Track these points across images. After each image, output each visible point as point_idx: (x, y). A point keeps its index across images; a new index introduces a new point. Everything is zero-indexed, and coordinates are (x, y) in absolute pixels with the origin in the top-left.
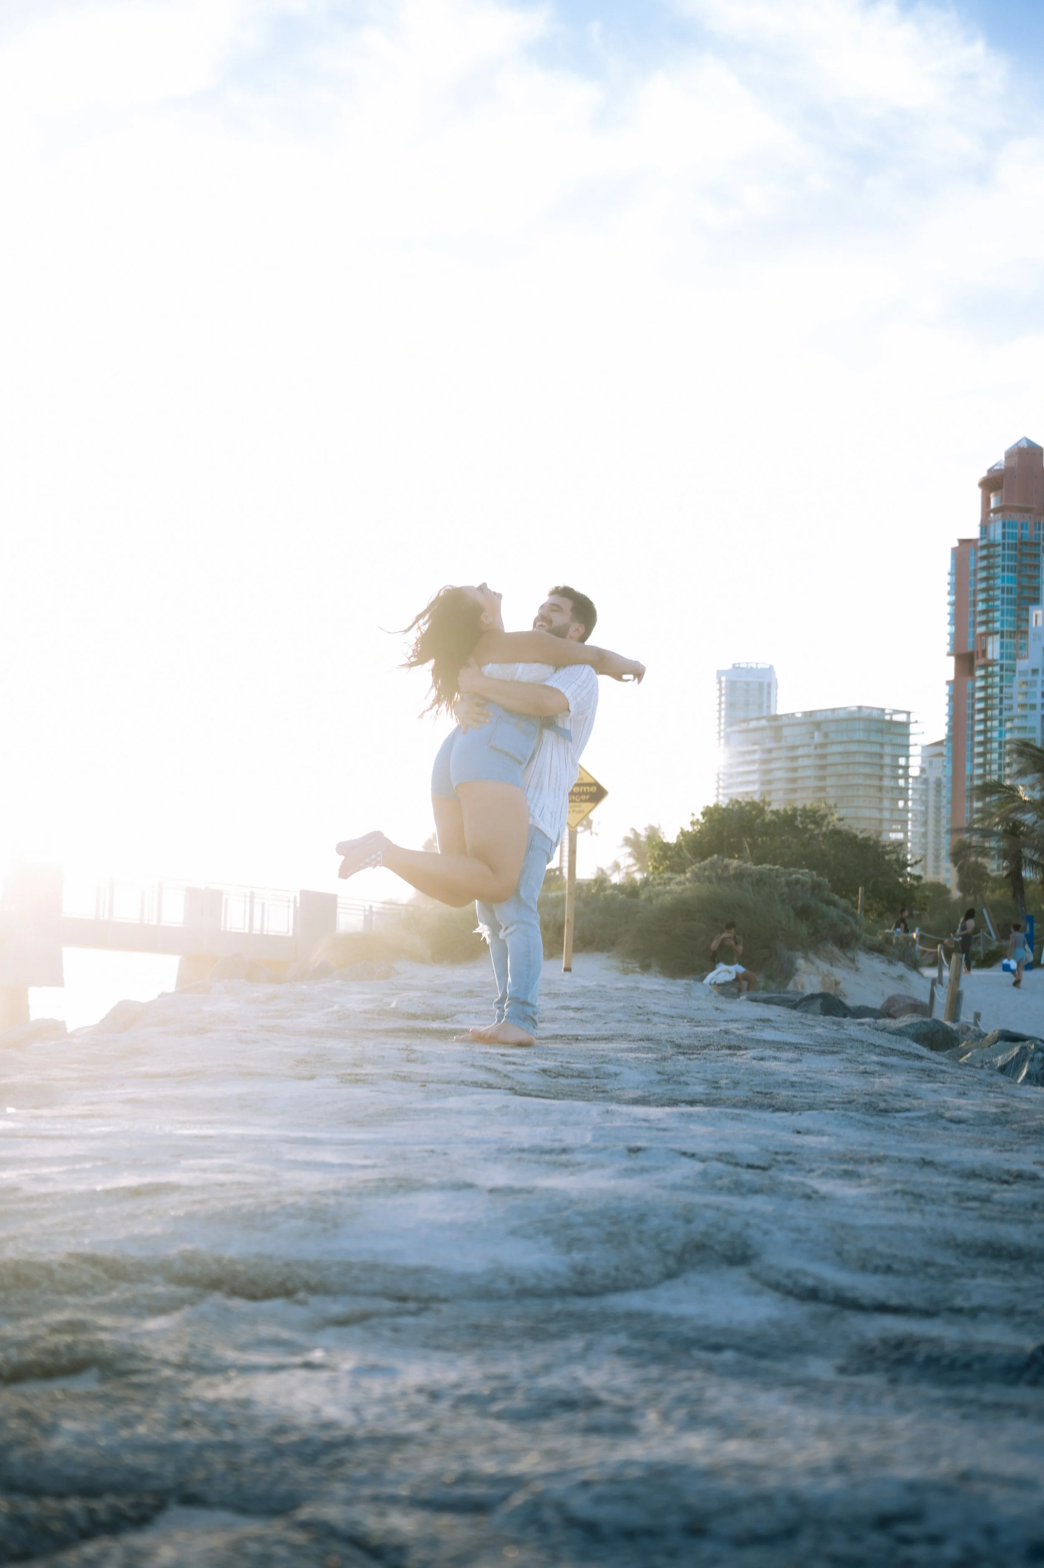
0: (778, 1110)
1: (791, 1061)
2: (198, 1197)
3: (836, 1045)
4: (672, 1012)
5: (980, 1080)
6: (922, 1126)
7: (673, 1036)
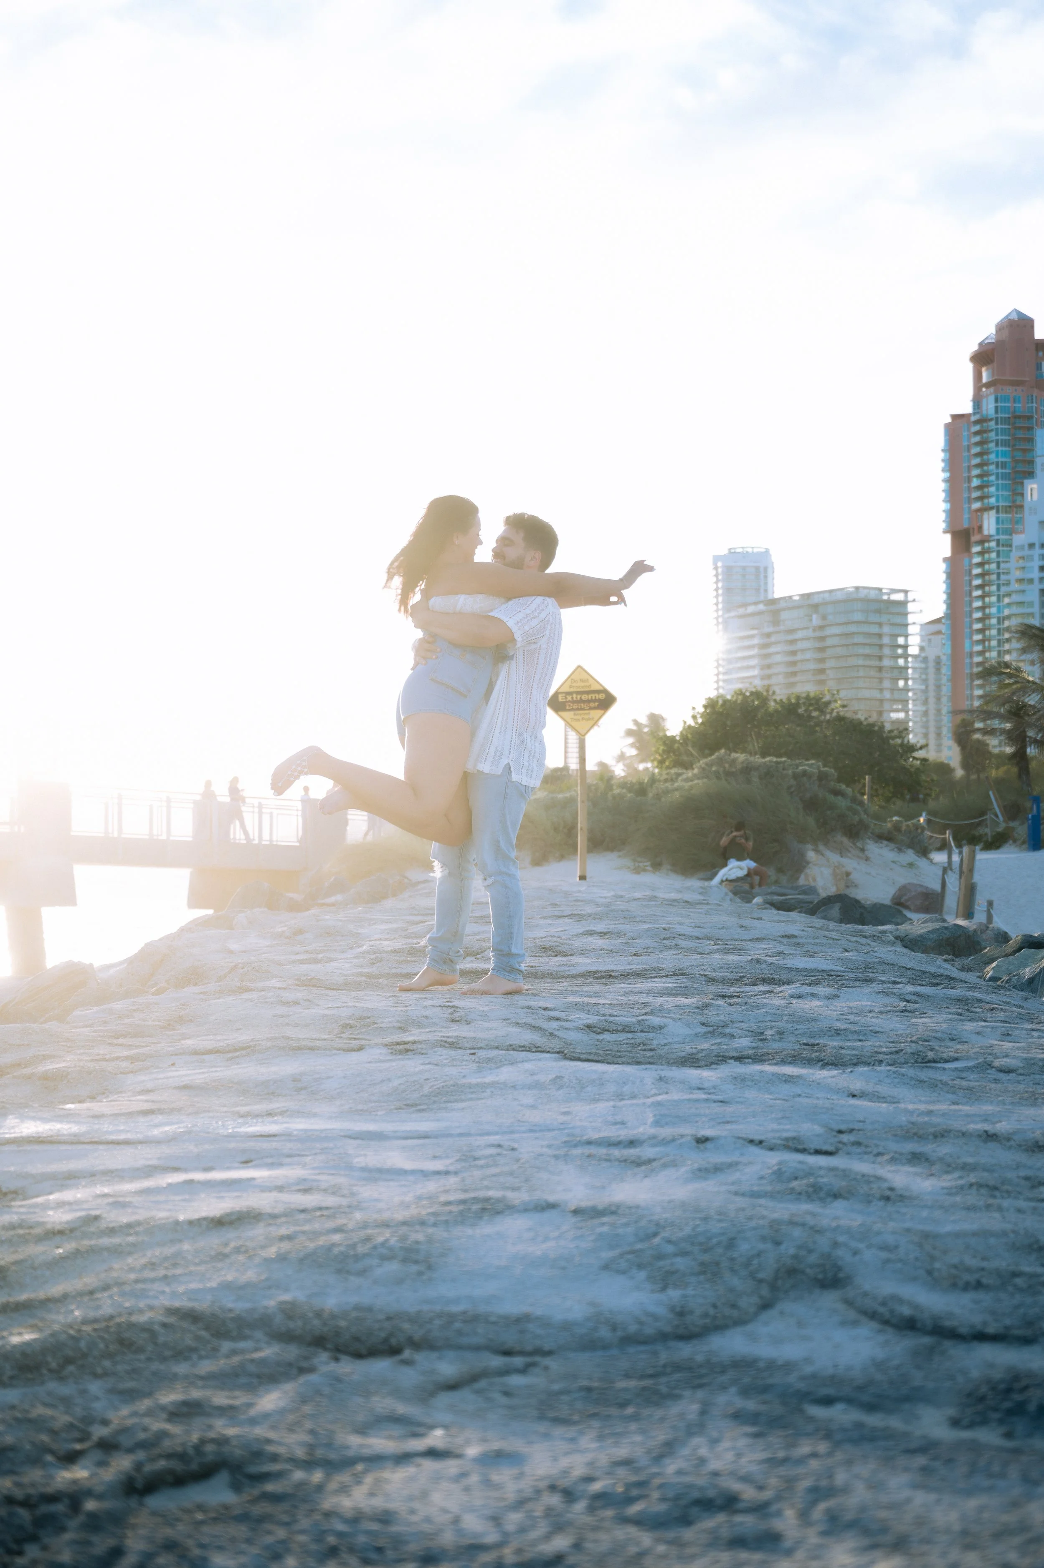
0: (826, 1064)
1: (829, 998)
2: (284, 1231)
3: (868, 970)
4: (696, 932)
5: (1020, 1014)
6: (973, 1080)
7: (705, 968)
